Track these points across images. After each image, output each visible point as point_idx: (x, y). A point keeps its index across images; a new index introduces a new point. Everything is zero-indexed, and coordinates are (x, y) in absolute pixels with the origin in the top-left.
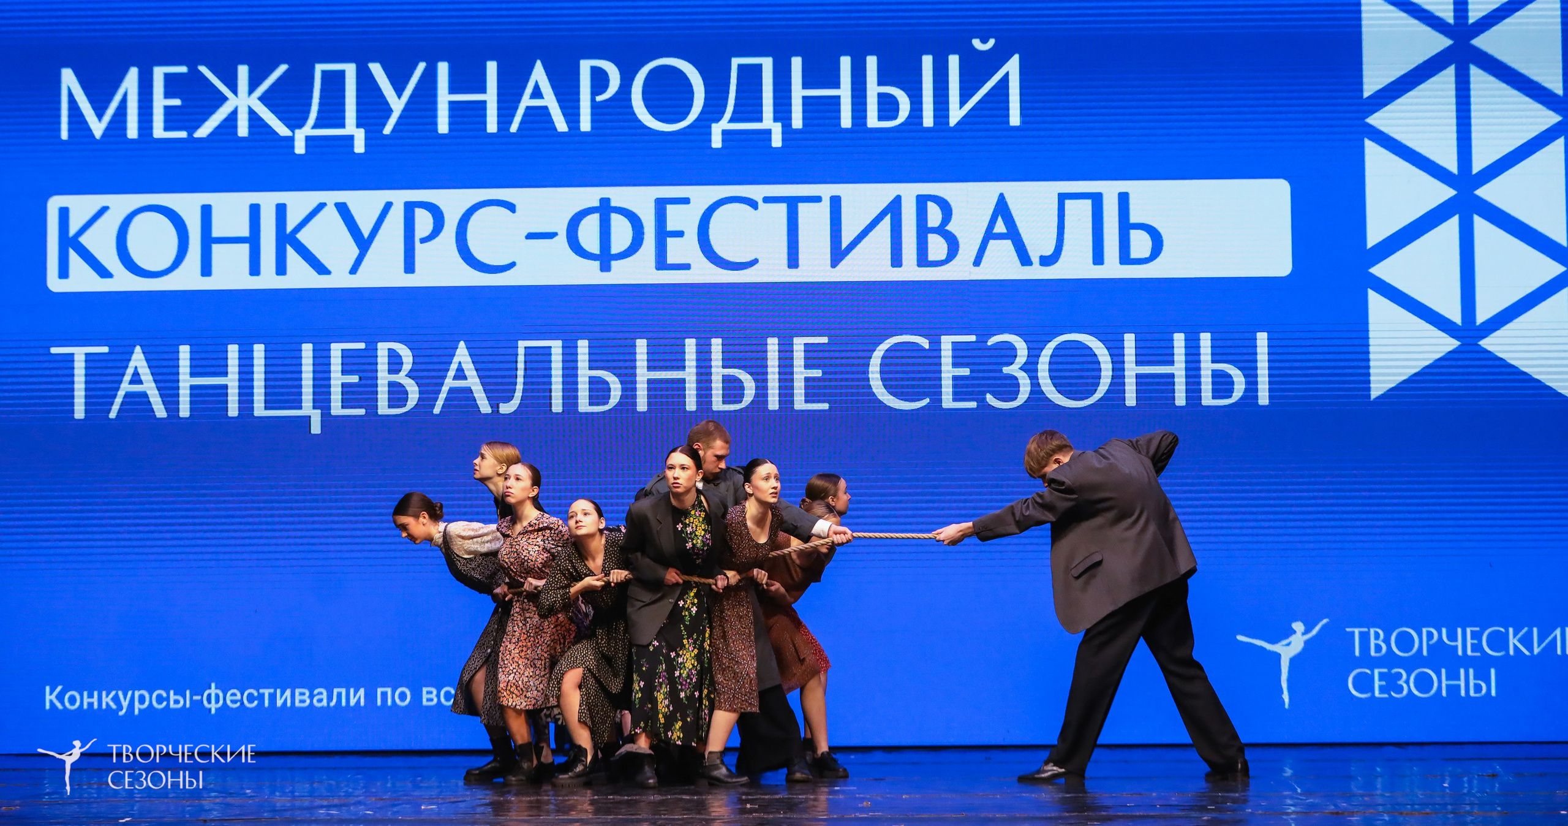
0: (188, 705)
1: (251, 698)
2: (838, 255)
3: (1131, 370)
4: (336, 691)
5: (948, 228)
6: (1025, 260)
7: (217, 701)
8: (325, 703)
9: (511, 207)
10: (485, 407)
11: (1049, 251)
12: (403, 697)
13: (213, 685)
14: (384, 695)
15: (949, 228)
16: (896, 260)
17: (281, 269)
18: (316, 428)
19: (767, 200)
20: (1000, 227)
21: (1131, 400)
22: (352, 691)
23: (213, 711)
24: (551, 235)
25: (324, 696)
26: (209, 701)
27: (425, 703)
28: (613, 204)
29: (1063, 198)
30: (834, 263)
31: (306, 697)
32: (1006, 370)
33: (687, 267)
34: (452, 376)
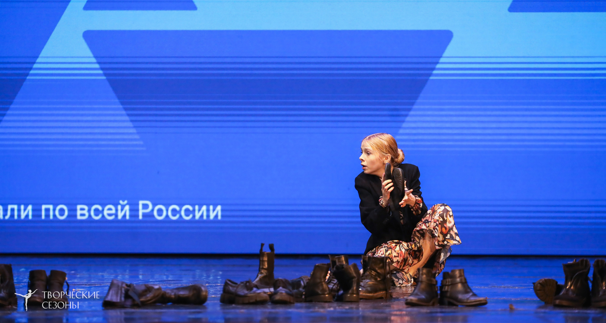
4: (10, 207)
12: (62, 211)
14: (47, 210)
22: (22, 207)
25: (1, 211)
27: (79, 217)
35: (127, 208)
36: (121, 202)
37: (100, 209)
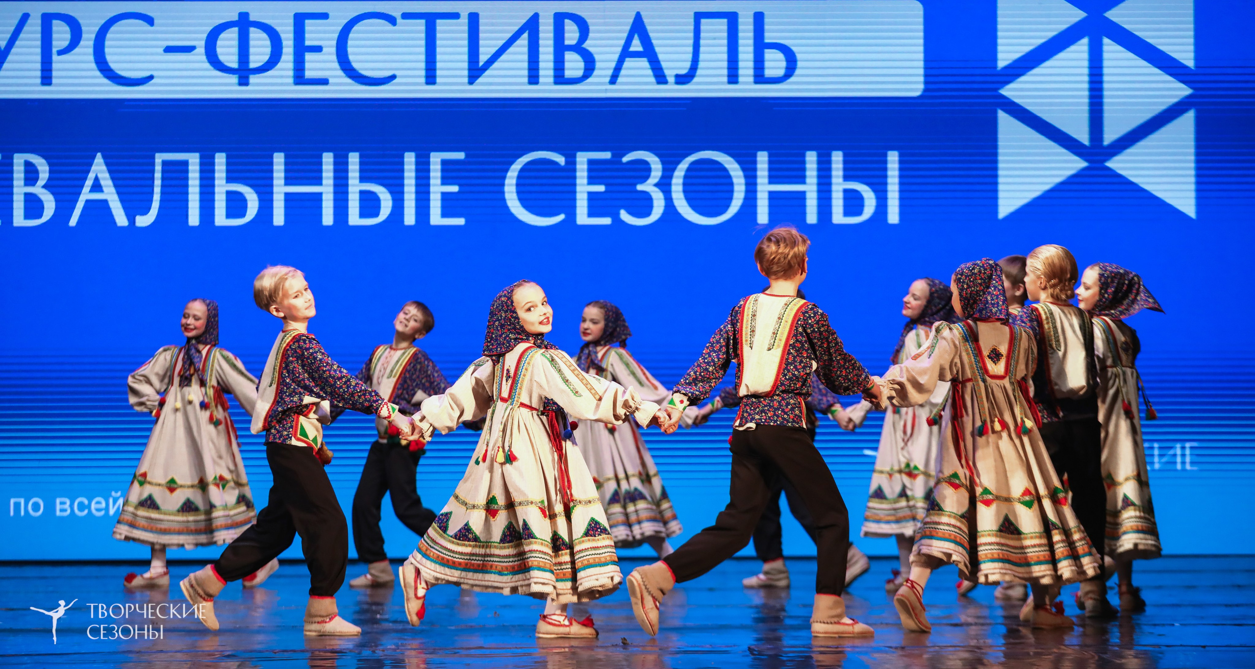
2: (475, 72)
3: (764, 187)
5: (584, 46)
6: (661, 78)
9: (150, 21)
10: (121, 219)
11: (684, 68)
12: (36, 507)
14: (17, 505)
15: (588, 45)
16: (534, 78)
19: (406, 16)
20: (636, 45)
21: (764, 217)
24: (189, 49)
27: (58, 513)
28: (252, 18)
29: (699, 17)
30: (471, 82)
32: (640, 187)
33: (324, 82)
34: (89, 189)
36: (113, 494)
37: (86, 502)
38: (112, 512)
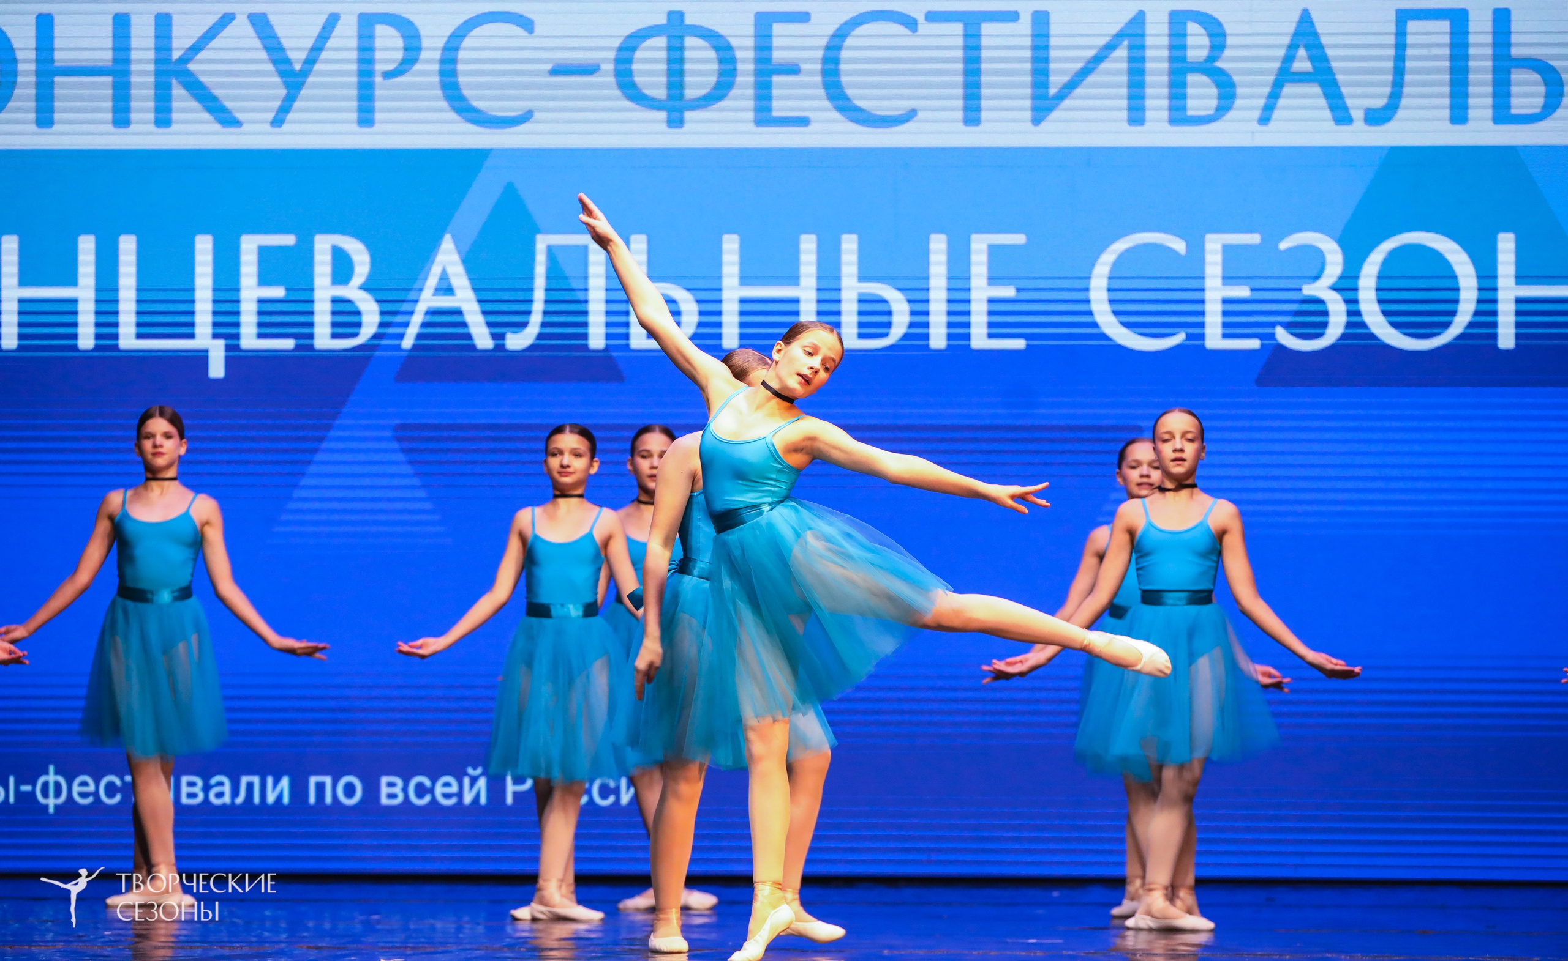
0: (12, 800)
1: (111, 790)
2: (1044, 104)
3: (1508, 290)
4: (244, 780)
5: (1219, 64)
6: (1341, 115)
7: (58, 794)
8: (227, 799)
9: (527, 25)
10: (483, 340)
12: (350, 790)
13: (51, 769)
14: (320, 787)
15: (1221, 63)
16: (1136, 111)
17: (163, 118)
18: (217, 369)
19: (932, 17)
20: (1302, 64)
21: (1506, 339)
22: (270, 780)
23: (51, 810)
24: (589, 70)
25: (227, 788)
26: (45, 794)
27: (384, 801)
28: (689, 20)
29: (1404, 16)
30: (1036, 121)
31: (197, 790)
32: (1307, 291)
33: (804, 122)
34: (432, 291)
35: (482, 783)
36: (470, 771)
37: (428, 783)
38: (468, 798)
